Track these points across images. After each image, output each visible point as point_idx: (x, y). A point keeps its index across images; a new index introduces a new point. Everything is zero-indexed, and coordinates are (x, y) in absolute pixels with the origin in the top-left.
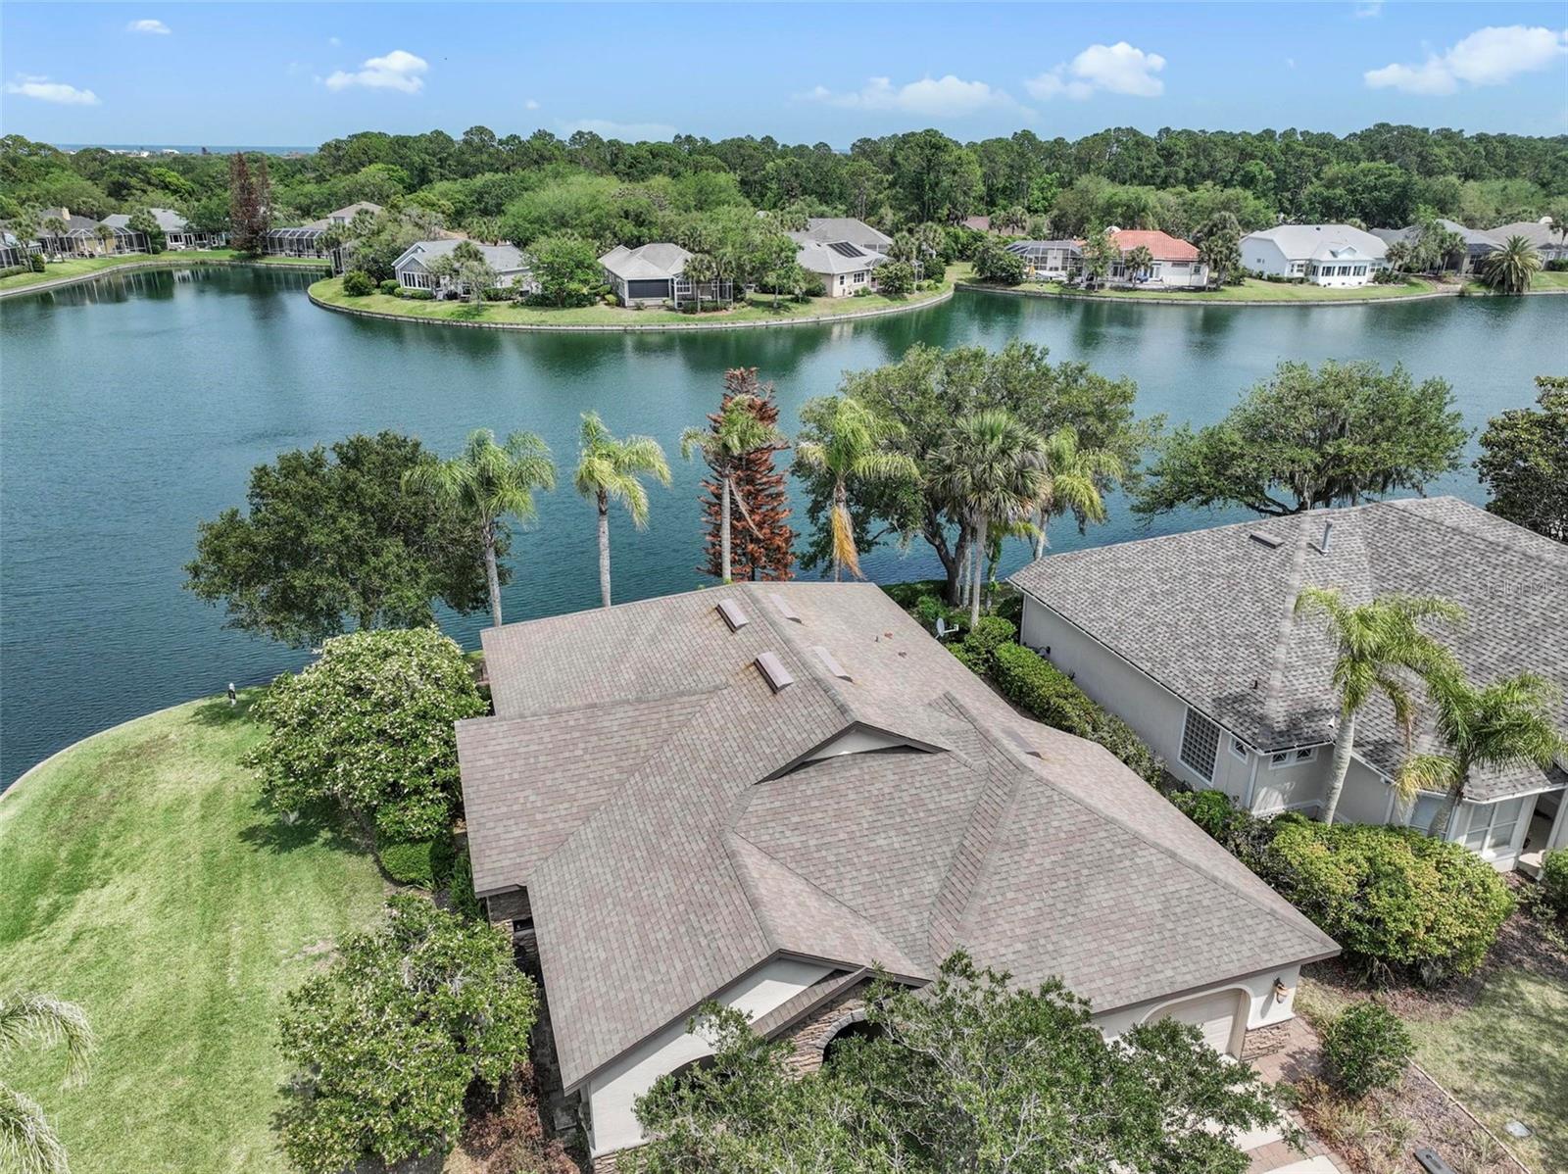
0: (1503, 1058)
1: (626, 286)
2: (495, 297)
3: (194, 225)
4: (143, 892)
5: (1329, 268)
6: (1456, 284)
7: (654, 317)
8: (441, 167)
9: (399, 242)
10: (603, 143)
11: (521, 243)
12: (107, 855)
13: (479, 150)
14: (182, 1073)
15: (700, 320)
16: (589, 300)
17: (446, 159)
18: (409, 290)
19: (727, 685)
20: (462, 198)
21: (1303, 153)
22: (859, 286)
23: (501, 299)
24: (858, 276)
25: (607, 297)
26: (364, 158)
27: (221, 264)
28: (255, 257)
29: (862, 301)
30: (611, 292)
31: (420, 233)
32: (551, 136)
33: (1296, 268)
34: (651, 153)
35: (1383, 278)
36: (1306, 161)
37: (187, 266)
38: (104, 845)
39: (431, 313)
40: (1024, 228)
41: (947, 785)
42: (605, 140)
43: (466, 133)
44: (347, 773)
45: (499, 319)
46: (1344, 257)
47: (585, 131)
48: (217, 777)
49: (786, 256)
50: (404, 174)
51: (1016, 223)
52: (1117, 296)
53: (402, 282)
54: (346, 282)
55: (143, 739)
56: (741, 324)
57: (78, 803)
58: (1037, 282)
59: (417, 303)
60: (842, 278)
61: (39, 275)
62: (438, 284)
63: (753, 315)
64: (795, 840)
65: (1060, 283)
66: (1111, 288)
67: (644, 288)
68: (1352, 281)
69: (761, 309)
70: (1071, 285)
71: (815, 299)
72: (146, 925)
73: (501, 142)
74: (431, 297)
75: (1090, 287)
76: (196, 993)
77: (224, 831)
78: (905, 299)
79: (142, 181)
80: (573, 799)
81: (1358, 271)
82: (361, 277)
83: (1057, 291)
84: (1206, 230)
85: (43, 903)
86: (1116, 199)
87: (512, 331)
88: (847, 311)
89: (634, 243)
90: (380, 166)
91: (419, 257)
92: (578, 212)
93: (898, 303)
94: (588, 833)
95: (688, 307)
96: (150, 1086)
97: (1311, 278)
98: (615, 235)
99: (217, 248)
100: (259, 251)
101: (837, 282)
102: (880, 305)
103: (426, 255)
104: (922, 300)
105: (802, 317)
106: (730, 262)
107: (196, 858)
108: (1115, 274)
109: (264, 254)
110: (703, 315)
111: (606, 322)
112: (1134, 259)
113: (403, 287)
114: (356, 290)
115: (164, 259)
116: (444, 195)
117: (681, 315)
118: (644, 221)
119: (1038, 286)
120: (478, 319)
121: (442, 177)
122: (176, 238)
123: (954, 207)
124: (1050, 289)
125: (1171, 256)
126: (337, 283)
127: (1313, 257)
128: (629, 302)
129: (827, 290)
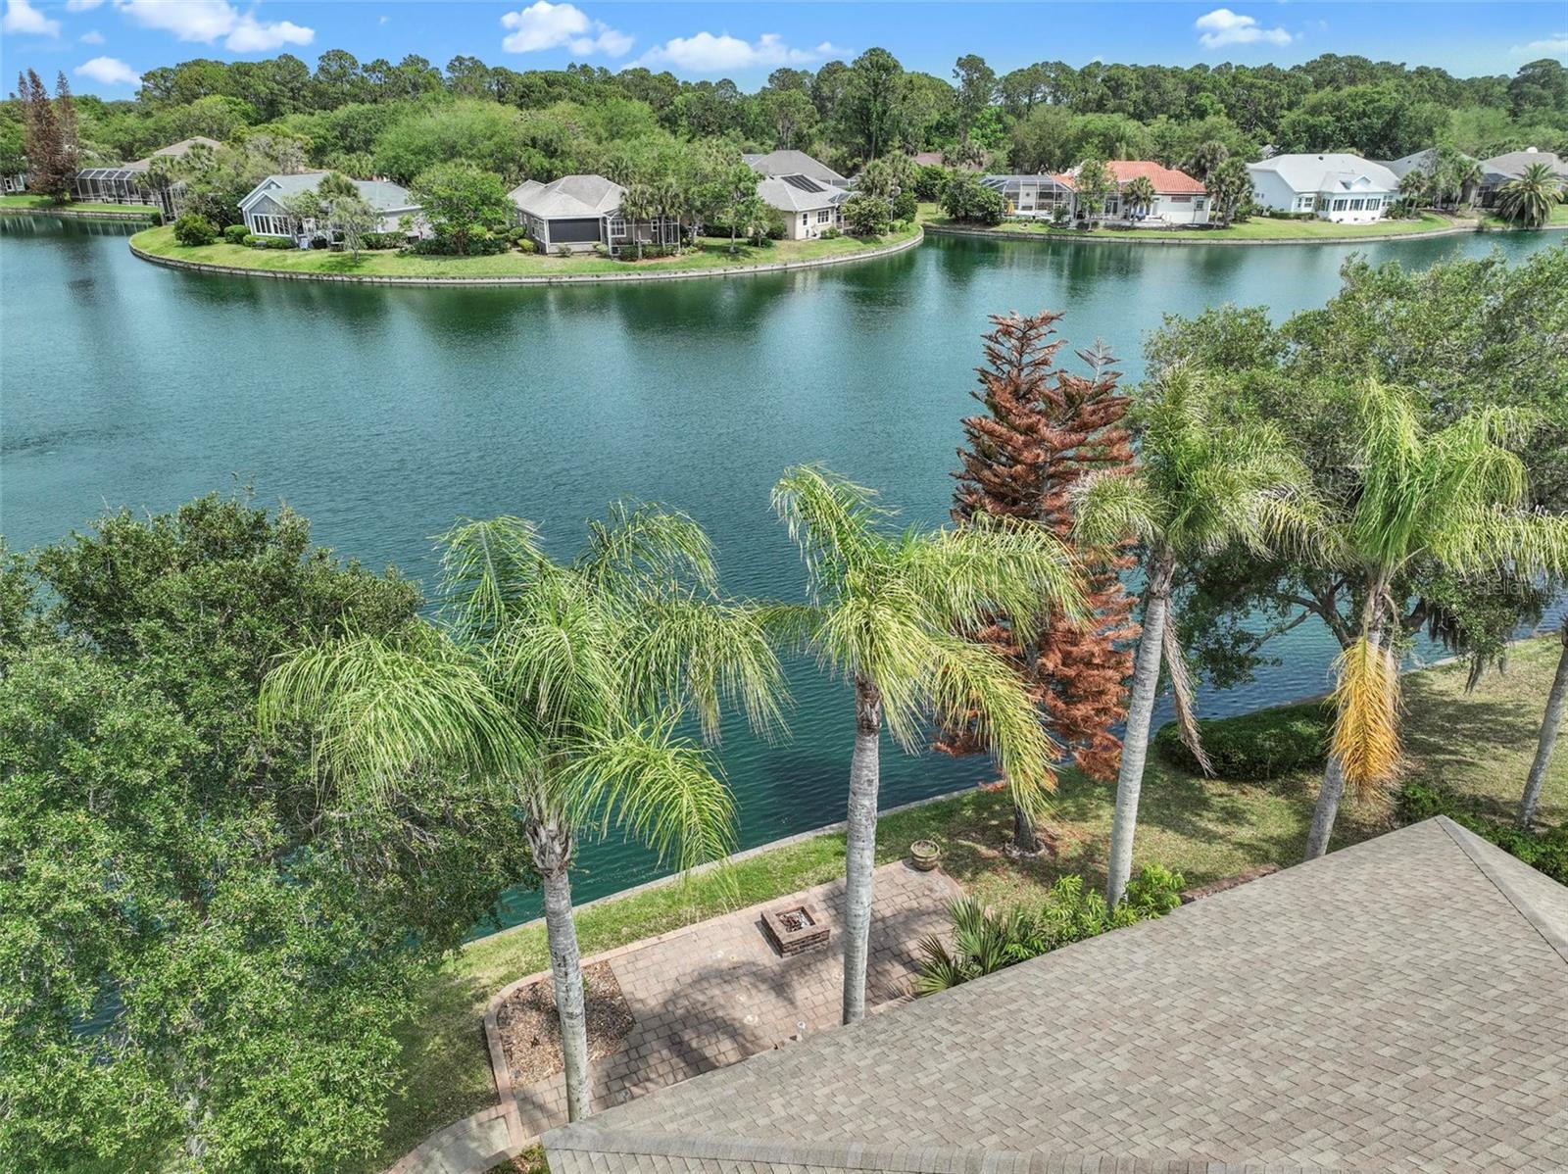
1: (546, 227)
2: (375, 244)
5: (1341, 202)
6: (1471, 218)
8: (294, 98)
9: (246, 177)
10: (487, 71)
11: (404, 180)
13: (339, 78)
15: (643, 268)
16: (498, 246)
17: (299, 89)
18: (263, 236)
20: (322, 132)
21: (1253, 85)
23: (384, 247)
24: (823, 215)
25: (520, 242)
26: (198, 89)
27: (18, 213)
28: (61, 203)
30: (525, 236)
31: (273, 166)
32: (425, 62)
33: (1303, 203)
34: (546, 81)
36: (1256, 94)
39: (293, 265)
40: (980, 164)
42: (490, 67)
43: (322, 58)
45: (384, 272)
46: (1357, 188)
47: (466, 56)
49: (744, 188)
50: (249, 107)
51: (973, 158)
52: (1114, 236)
53: (252, 227)
54: (178, 228)
56: (694, 273)
58: (1019, 222)
59: (274, 253)
60: (805, 216)
62: (300, 229)
63: (707, 262)
65: (1045, 222)
66: (1107, 227)
67: (570, 230)
68: (1365, 216)
69: (715, 254)
70: (1059, 224)
71: (776, 243)
73: (365, 68)
74: (290, 246)
75: (1082, 226)
78: (878, 241)
81: (1373, 204)
82: (199, 222)
83: (1044, 231)
87: (402, 287)
88: (817, 257)
89: (547, 177)
90: (218, 97)
91: (273, 194)
92: (472, 141)
93: (872, 247)
95: (626, 252)
97: (1321, 213)
98: (521, 168)
99: (14, 193)
100: (67, 197)
101: (799, 222)
102: (854, 249)
103: (284, 192)
104: (896, 243)
105: (764, 263)
106: (677, 195)
109: (74, 201)
110: (645, 262)
111: (524, 272)
112: (1133, 192)
113: (254, 233)
114: (193, 238)
116: (300, 128)
117: (618, 262)
118: (556, 150)
119: (1021, 226)
120: (356, 272)
121: (296, 110)
123: (905, 139)
124: (1034, 230)
125: (1170, 190)
126: (167, 232)
127: (1323, 189)
128: (550, 247)
129: (789, 231)
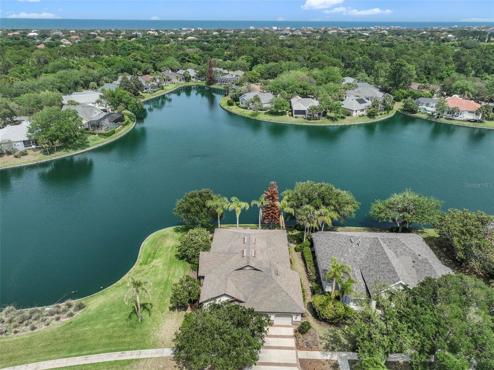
0: (332, 334)
1: (295, 111)
2: (262, 109)
3: (198, 74)
4: (161, 262)
7: (300, 120)
8: (261, 58)
9: (242, 92)
11: (273, 92)
12: (158, 254)
14: (162, 289)
15: (311, 123)
16: (284, 113)
18: (242, 106)
19: (238, 253)
20: (264, 70)
22: (361, 113)
24: (362, 110)
25: (289, 113)
26: (243, 52)
28: (210, 84)
29: (361, 119)
30: (291, 111)
37: (195, 85)
38: (158, 252)
39: (245, 113)
40: (429, 90)
41: (260, 276)
44: (188, 252)
45: (261, 117)
48: (174, 244)
49: (338, 107)
51: (427, 88)
52: (447, 121)
53: (240, 103)
54: (228, 102)
55: (165, 233)
56: (323, 125)
57: (155, 244)
59: (243, 110)
60: (356, 111)
61: (163, 91)
62: (249, 105)
63: (327, 122)
64: (236, 279)
65: (429, 114)
66: (446, 118)
67: (299, 112)
69: (329, 120)
70: (432, 116)
71: (347, 117)
72: (161, 267)
74: (246, 108)
75: (438, 117)
76: (165, 279)
77: (173, 254)
78: (375, 118)
79: (188, 58)
80: (213, 265)
82: (232, 100)
83: (427, 117)
84: (489, 98)
85: (149, 260)
86: (459, 86)
88: (355, 122)
91: (245, 98)
92: (288, 85)
93: (372, 119)
94: (214, 271)
95: (309, 118)
96: (158, 290)
98: (297, 92)
99: (202, 80)
102: (366, 120)
103: (247, 97)
104: (382, 118)
105: (341, 123)
107: (169, 258)
108: (448, 114)
109: (213, 84)
110: (313, 121)
111: (287, 121)
112: (453, 111)
114: (230, 104)
115: (190, 84)
117: (307, 120)
118: (306, 88)
119: (422, 114)
120: (256, 117)
122: (193, 78)
123: (406, 83)
124: (425, 116)
125: (469, 109)
126: (226, 99)
128: (294, 115)
129: (352, 114)
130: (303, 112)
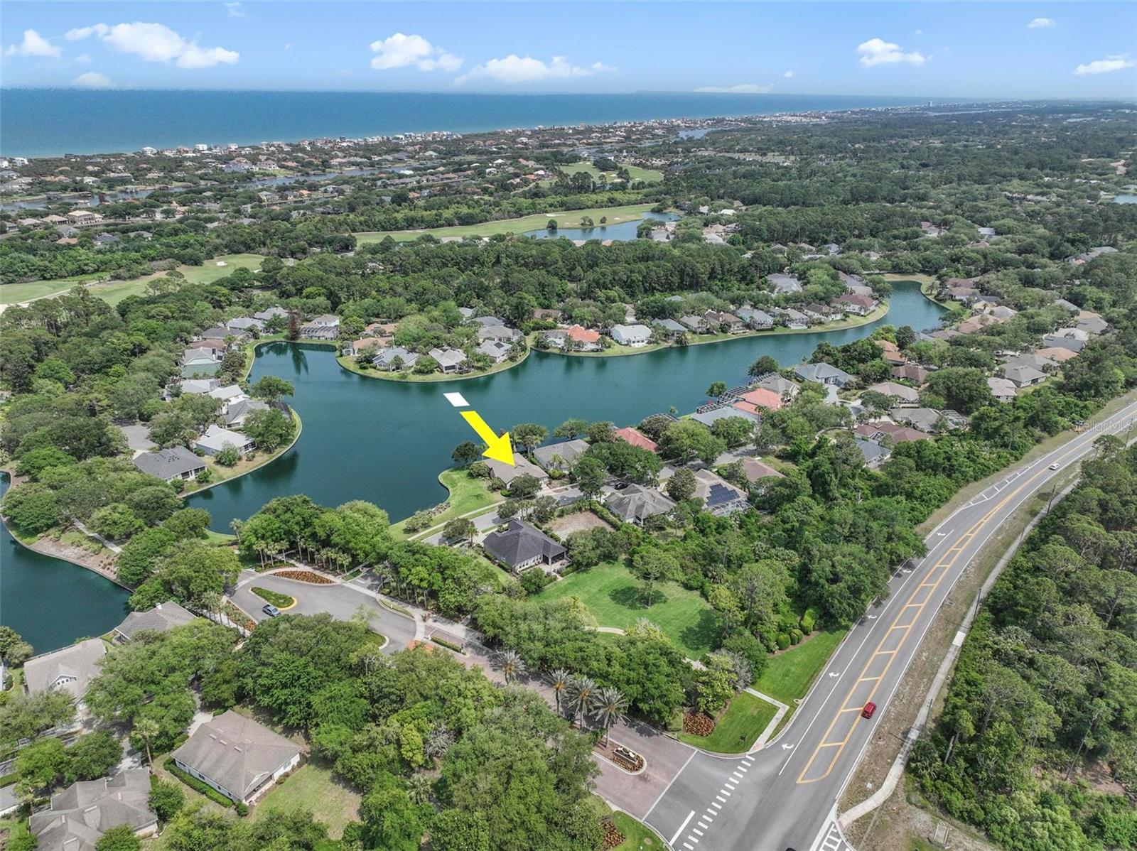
1: (444, 367)
5: (634, 341)
7: (451, 376)
15: (464, 376)
16: (433, 371)
22: (503, 358)
24: (503, 355)
25: (438, 370)
29: (505, 364)
30: (438, 367)
35: (650, 342)
37: (270, 342)
39: (390, 377)
45: (409, 378)
46: (638, 338)
56: (474, 376)
59: (383, 372)
60: (499, 357)
65: (560, 348)
66: (574, 351)
68: (641, 345)
70: (563, 350)
71: (492, 365)
74: (386, 371)
75: (568, 351)
78: (516, 361)
81: (643, 341)
88: (501, 368)
95: (461, 372)
97: (630, 344)
102: (509, 365)
104: (521, 359)
105: (489, 372)
109: (297, 338)
111: (439, 378)
112: (580, 342)
113: (378, 367)
117: (459, 375)
119: (554, 350)
124: (557, 351)
125: (590, 340)
127: (631, 337)
128: (444, 372)
129: (496, 361)
130: (453, 367)
